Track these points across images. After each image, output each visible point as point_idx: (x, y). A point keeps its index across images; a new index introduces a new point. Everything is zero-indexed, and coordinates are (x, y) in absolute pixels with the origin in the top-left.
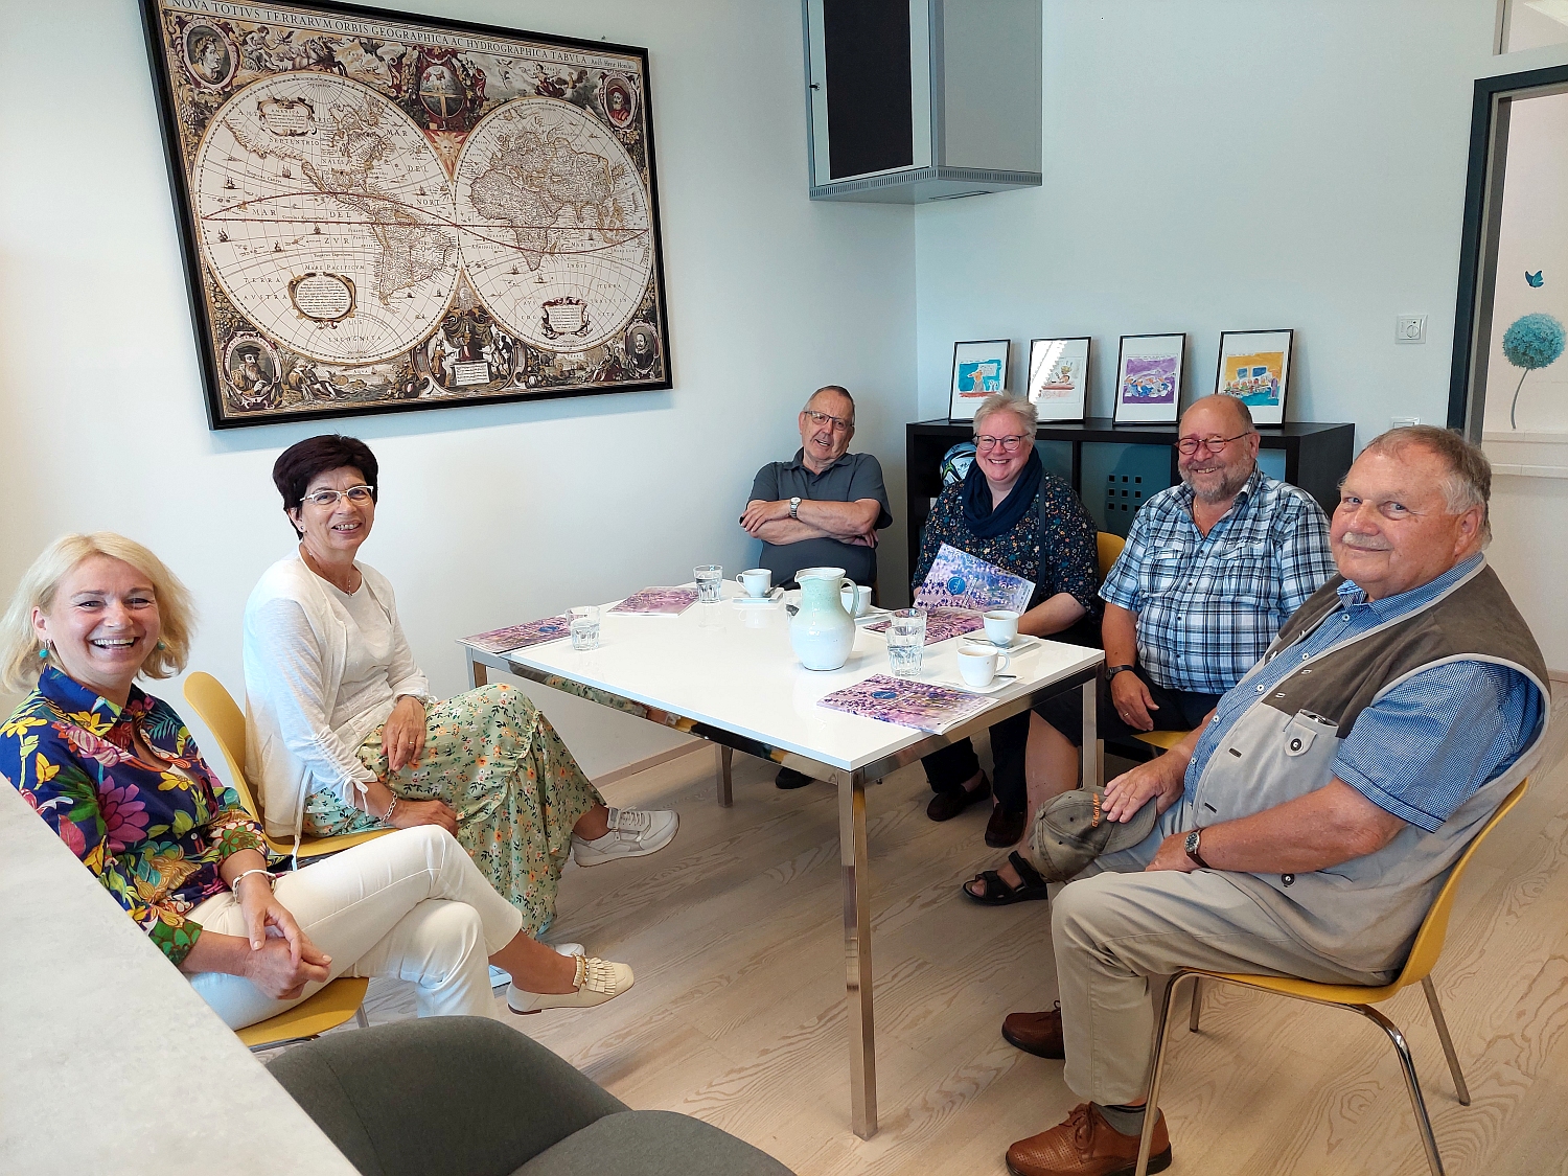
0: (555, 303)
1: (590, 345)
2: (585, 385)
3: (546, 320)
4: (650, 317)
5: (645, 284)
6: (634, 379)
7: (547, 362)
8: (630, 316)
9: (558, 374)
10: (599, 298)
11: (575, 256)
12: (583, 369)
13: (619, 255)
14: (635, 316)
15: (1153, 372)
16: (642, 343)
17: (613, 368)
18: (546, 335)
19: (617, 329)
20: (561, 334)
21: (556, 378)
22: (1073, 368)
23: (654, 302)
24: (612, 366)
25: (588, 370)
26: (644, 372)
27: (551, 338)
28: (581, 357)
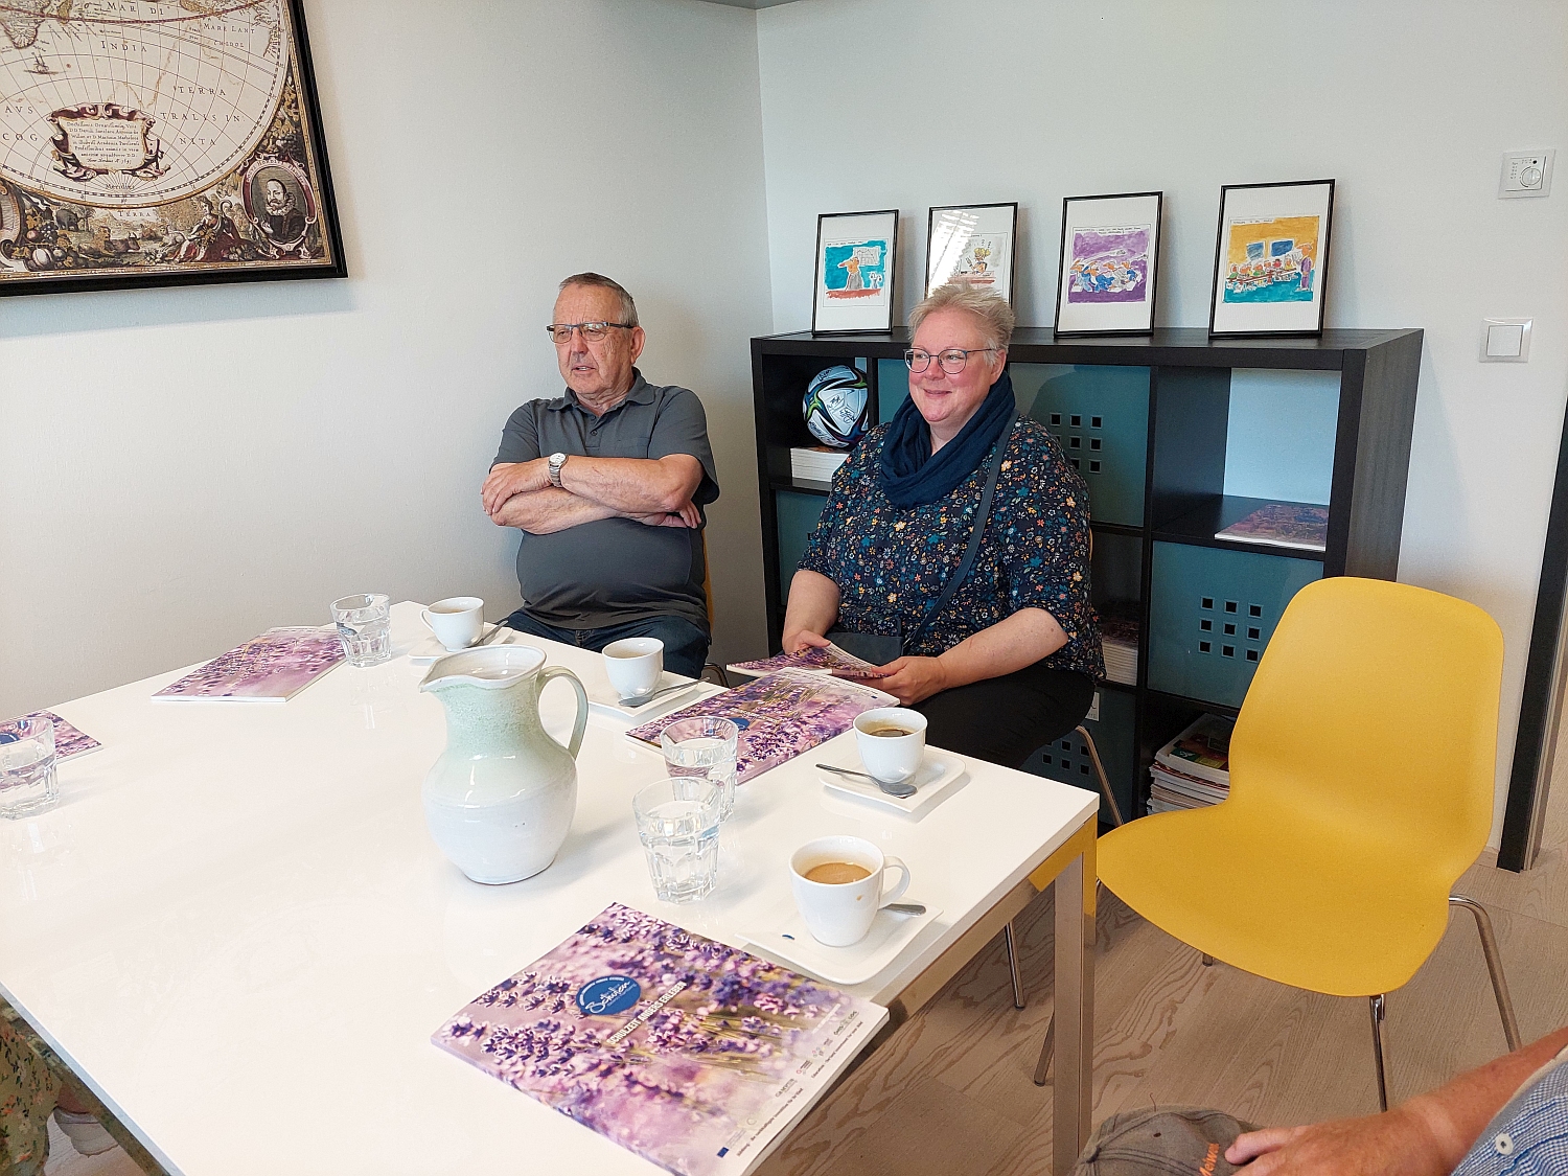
0: (81, 114)
1: (168, 196)
2: (164, 268)
3: (62, 145)
4: (292, 151)
5: (277, 91)
6: (268, 259)
7: (72, 222)
8: (250, 146)
9: (101, 246)
10: (180, 111)
11: (117, 28)
12: (154, 238)
13: (219, 35)
14: (259, 149)
15: (1114, 253)
16: (280, 197)
17: (221, 238)
18: (64, 173)
19: (226, 169)
20: (99, 172)
21: (96, 254)
22: (993, 249)
23: (298, 125)
24: (219, 234)
25: (168, 240)
26: (289, 247)
27: (76, 179)
28: (150, 217)
